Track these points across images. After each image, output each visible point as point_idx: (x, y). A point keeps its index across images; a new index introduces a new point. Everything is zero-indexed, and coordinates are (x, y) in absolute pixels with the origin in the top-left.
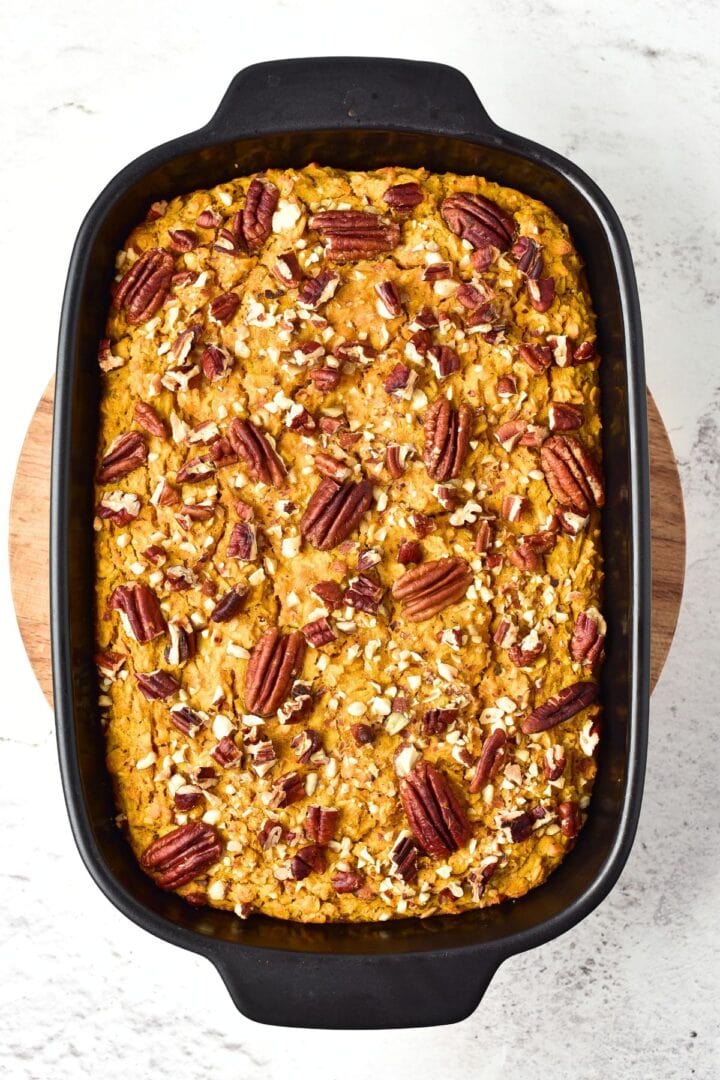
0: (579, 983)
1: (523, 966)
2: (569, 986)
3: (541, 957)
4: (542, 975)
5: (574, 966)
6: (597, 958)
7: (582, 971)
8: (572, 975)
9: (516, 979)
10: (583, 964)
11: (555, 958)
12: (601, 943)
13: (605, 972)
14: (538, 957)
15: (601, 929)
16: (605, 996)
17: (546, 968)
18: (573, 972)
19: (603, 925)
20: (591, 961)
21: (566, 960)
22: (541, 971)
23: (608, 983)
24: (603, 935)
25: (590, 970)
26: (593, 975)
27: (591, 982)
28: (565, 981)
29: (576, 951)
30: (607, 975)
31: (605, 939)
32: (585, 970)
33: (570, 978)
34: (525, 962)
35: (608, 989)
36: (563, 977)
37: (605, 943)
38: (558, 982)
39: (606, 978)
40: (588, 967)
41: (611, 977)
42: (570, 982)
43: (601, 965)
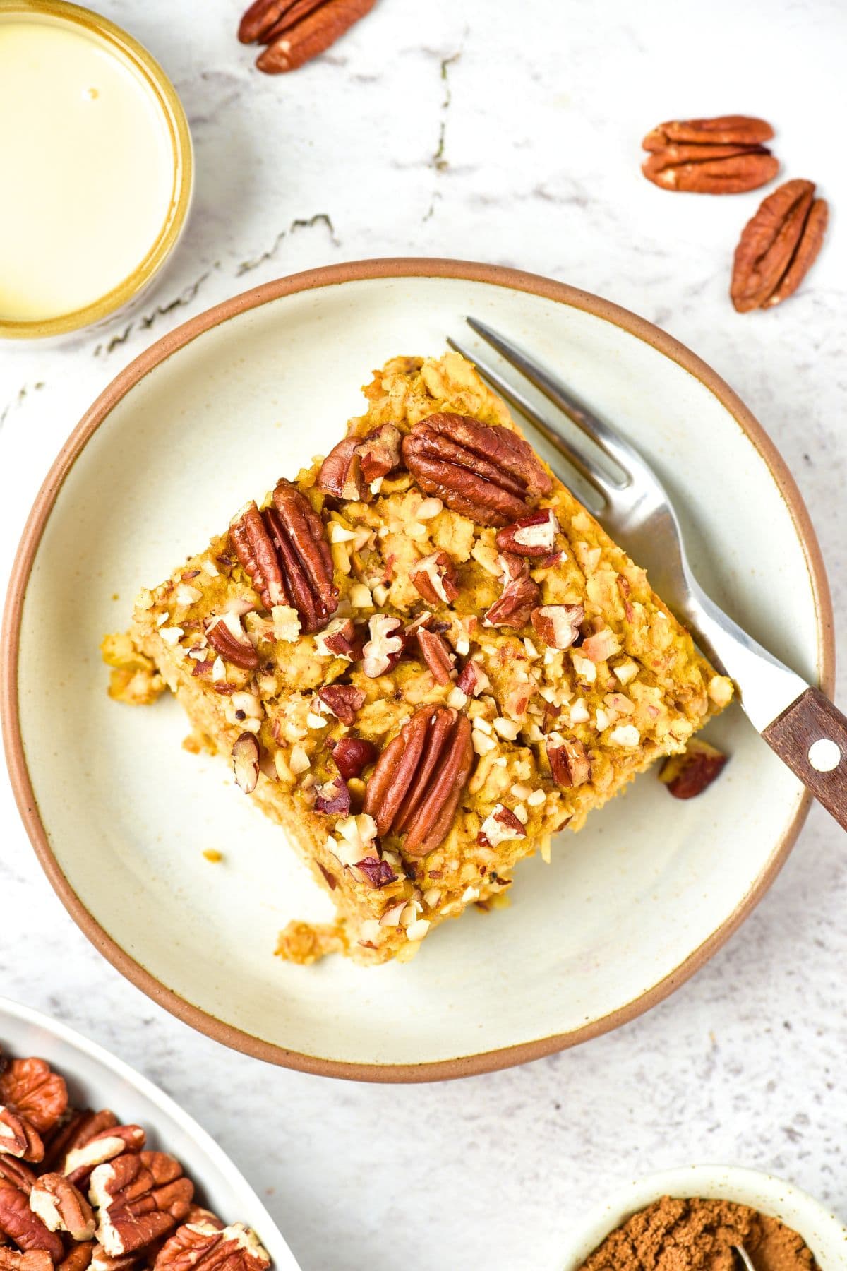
0: (778, 1158)
1: (677, 1118)
2: (761, 1161)
3: (711, 1105)
4: (711, 1136)
5: (772, 1125)
6: (815, 1113)
7: (784, 1135)
8: (767, 1142)
9: (663, 1141)
10: (788, 1123)
11: (736, 1108)
12: (823, 1087)
13: (828, 1140)
14: (704, 1104)
15: (825, 1061)
16: (826, 1184)
17: (718, 1126)
18: (768, 1136)
19: (829, 1053)
20: (803, 1118)
21: (757, 1114)
22: (711, 1130)
23: (833, 1160)
24: (827, 1071)
25: (800, 1135)
26: (805, 1145)
27: (801, 1156)
28: (753, 1151)
29: (777, 1097)
30: (831, 1145)
31: (830, 1078)
32: (791, 1134)
33: (763, 1147)
34: (681, 1111)
35: (831, 1172)
36: (749, 1144)
37: (830, 1086)
38: (739, 1151)
39: (828, 1151)
40: (797, 1128)
41: (837, 1150)
42: (762, 1154)
43: (822, 1127)
